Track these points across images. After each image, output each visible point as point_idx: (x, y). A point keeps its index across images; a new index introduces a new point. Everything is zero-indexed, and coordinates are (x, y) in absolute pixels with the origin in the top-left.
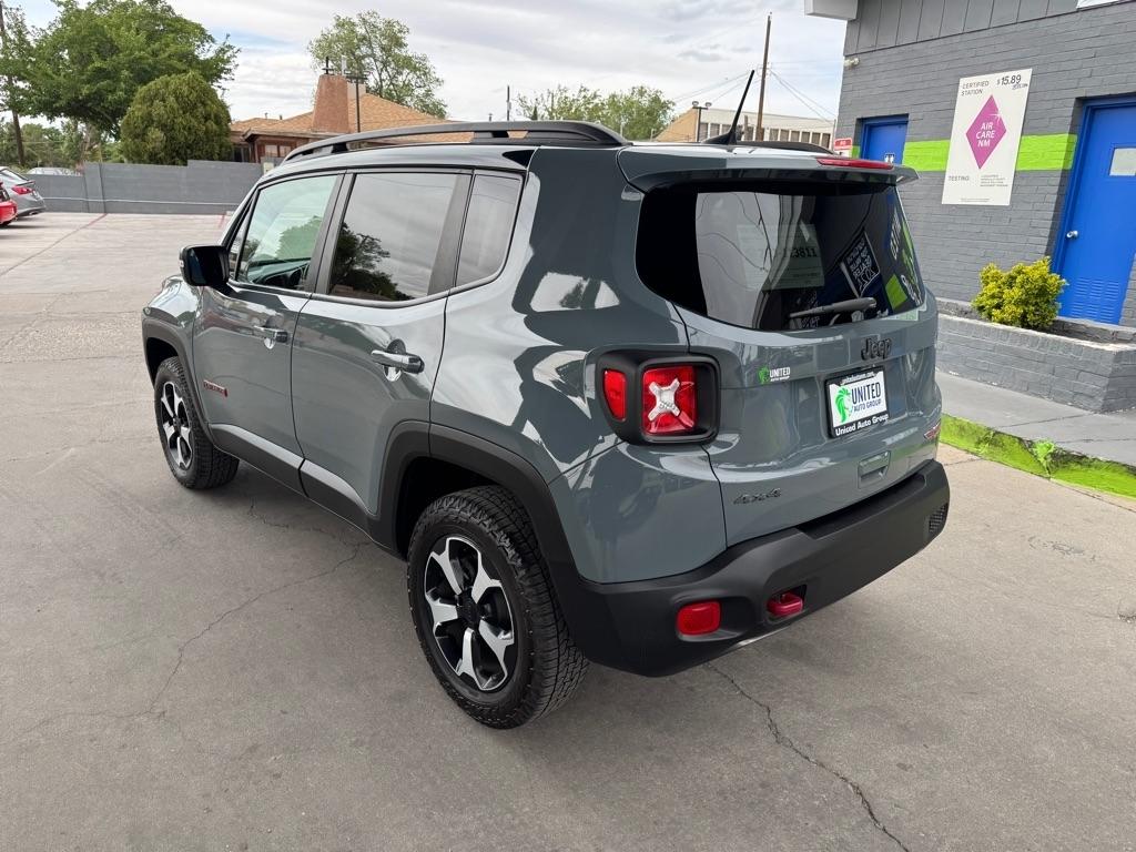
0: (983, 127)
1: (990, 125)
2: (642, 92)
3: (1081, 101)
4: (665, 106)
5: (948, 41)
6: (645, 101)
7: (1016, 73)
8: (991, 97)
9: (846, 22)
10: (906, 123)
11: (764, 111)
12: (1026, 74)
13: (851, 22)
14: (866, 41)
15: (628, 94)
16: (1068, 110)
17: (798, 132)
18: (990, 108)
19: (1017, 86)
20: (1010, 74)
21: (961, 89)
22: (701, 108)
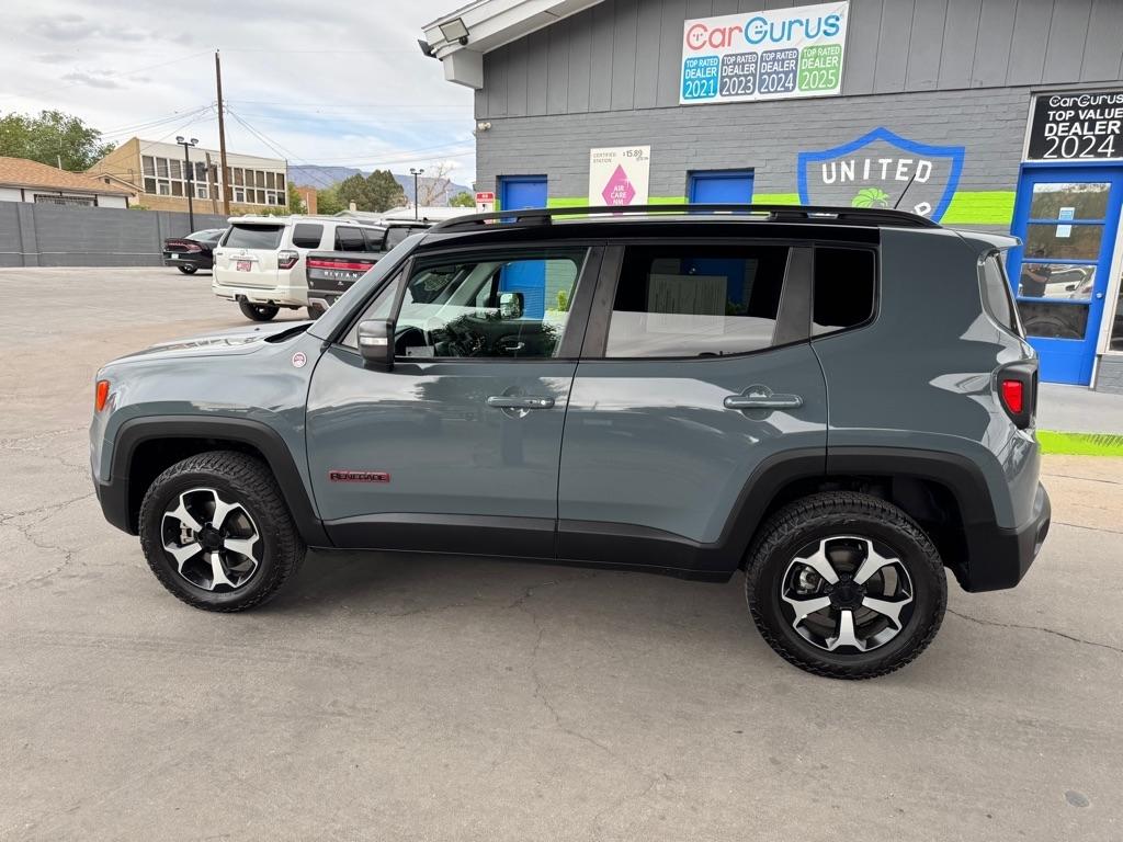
0: (616, 188)
1: (622, 188)
2: (56, 117)
3: (690, 173)
4: (88, 136)
5: (575, 117)
6: (62, 129)
7: (638, 148)
8: (620, 166)
9: (473, 90)
10: (546, 182)
11: (227, 150)
12: (646, 150)
13: (478, 91)
14: (496, 109)
15: (38, 118)
16: (683, 179)
17: (263, 173)
18: (619, 176)
19: (639, 159)
20: (634, 149)
21: (592, 159)
22: (186, 144)
